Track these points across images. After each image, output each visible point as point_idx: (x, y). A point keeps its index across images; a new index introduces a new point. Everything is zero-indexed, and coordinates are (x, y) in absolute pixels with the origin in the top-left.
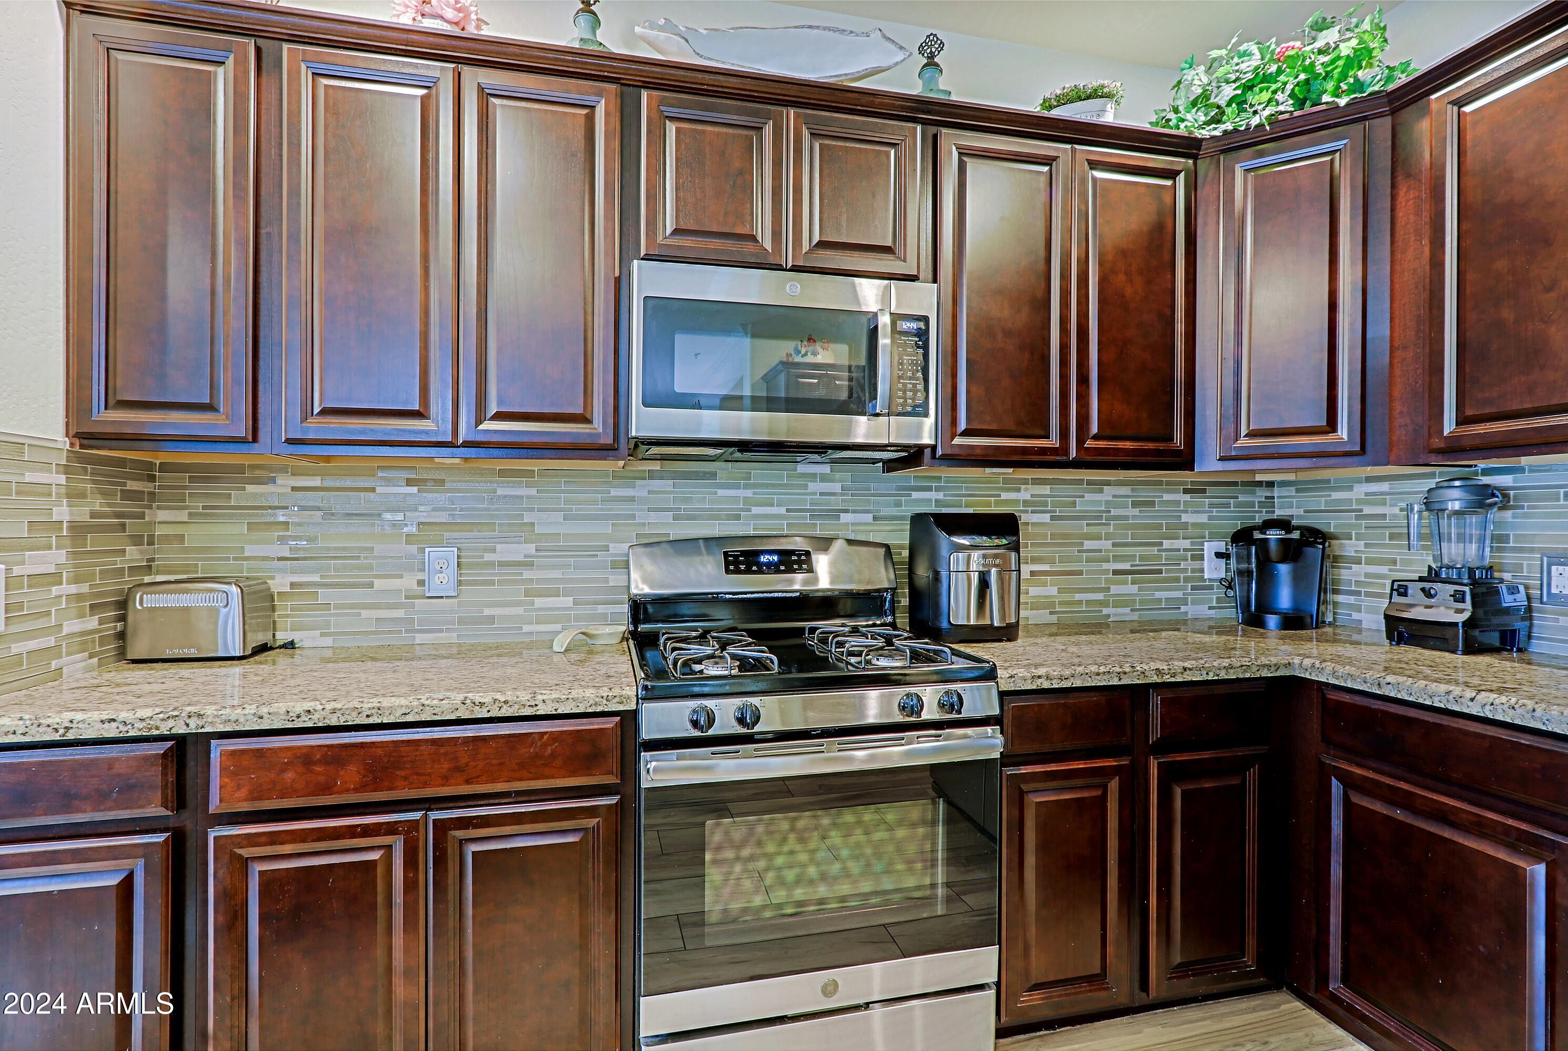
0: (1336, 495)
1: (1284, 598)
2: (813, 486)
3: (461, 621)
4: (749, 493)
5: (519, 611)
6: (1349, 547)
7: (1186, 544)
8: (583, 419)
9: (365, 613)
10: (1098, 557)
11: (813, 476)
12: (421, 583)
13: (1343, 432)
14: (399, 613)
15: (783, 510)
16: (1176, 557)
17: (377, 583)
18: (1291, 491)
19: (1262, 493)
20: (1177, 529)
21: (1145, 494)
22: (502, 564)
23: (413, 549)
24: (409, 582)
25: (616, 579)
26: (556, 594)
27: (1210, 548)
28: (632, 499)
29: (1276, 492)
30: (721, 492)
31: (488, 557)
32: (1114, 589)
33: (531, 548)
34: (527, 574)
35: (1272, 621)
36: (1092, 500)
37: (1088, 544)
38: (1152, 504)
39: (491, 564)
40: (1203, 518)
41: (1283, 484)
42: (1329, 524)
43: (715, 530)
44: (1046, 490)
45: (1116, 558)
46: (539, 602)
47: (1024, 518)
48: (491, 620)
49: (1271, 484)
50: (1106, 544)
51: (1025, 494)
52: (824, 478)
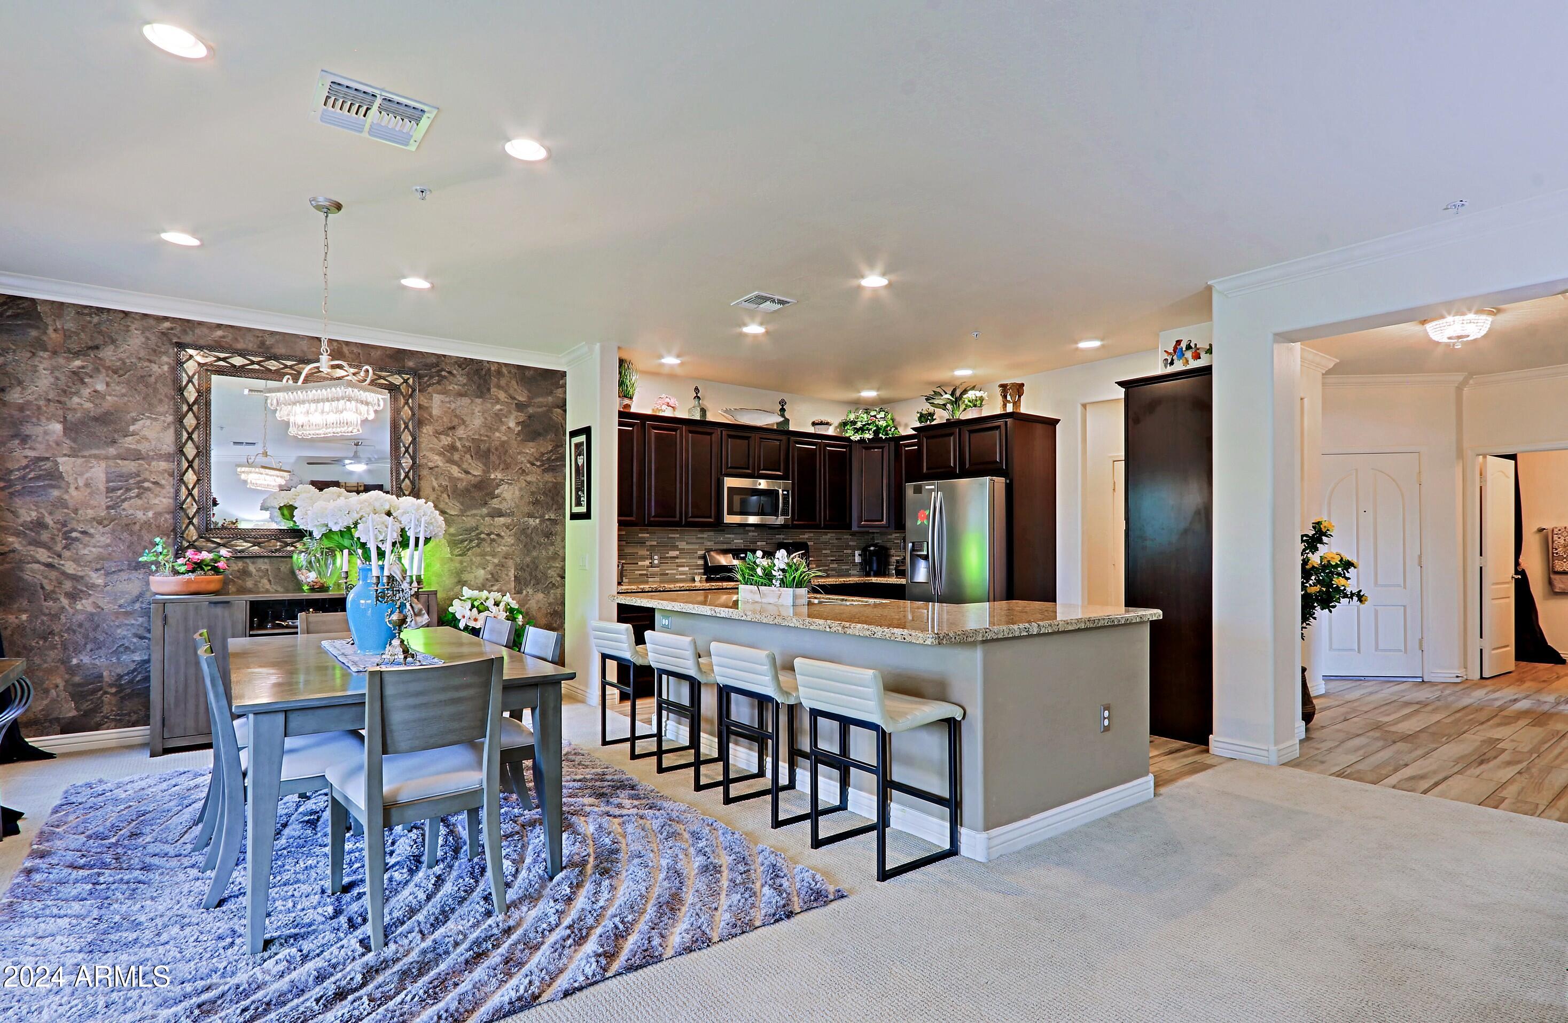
0: (889, 537)
1: (875, 567)
2: (750, 534)
3: (661, 575)
4: (733, 536)
5: (675, 571)
6: (893, 552)
7: (850, 551)
8: (710, 517)
9: (636, 572)
10: (826, 556)
11: (750, 531)
12: (651, 563)
13: (884, 522)
14: (645, 572)
16: (848, 555)
17: (640, 563)
18: (879, 535)
19: (871, 536)
20: (848, 547)
21: (839, 536)
22: (671, 557)
23: (648, 553)
24: (647, 563)
26: (683, 566)
27: (857, 553)
29: (875, 535)
31: (667, 555)
32: (831, 566)
33: (678, 553)
34: (676, 561)
35: (872, 573)
36: (825, 538)
37: (824, 552)
38: (840, 539)
39: (667, 558)
40: (854, 543)
41: (877, 533)
42: (888, 545)
44: (812, 535)
45: (832, 556)
46: (680, 569)
47: (809, 543)
48: (667, 574)
49: (874, 533)
50: (828, 552)
51: (806, 536)
52: (753, 531)
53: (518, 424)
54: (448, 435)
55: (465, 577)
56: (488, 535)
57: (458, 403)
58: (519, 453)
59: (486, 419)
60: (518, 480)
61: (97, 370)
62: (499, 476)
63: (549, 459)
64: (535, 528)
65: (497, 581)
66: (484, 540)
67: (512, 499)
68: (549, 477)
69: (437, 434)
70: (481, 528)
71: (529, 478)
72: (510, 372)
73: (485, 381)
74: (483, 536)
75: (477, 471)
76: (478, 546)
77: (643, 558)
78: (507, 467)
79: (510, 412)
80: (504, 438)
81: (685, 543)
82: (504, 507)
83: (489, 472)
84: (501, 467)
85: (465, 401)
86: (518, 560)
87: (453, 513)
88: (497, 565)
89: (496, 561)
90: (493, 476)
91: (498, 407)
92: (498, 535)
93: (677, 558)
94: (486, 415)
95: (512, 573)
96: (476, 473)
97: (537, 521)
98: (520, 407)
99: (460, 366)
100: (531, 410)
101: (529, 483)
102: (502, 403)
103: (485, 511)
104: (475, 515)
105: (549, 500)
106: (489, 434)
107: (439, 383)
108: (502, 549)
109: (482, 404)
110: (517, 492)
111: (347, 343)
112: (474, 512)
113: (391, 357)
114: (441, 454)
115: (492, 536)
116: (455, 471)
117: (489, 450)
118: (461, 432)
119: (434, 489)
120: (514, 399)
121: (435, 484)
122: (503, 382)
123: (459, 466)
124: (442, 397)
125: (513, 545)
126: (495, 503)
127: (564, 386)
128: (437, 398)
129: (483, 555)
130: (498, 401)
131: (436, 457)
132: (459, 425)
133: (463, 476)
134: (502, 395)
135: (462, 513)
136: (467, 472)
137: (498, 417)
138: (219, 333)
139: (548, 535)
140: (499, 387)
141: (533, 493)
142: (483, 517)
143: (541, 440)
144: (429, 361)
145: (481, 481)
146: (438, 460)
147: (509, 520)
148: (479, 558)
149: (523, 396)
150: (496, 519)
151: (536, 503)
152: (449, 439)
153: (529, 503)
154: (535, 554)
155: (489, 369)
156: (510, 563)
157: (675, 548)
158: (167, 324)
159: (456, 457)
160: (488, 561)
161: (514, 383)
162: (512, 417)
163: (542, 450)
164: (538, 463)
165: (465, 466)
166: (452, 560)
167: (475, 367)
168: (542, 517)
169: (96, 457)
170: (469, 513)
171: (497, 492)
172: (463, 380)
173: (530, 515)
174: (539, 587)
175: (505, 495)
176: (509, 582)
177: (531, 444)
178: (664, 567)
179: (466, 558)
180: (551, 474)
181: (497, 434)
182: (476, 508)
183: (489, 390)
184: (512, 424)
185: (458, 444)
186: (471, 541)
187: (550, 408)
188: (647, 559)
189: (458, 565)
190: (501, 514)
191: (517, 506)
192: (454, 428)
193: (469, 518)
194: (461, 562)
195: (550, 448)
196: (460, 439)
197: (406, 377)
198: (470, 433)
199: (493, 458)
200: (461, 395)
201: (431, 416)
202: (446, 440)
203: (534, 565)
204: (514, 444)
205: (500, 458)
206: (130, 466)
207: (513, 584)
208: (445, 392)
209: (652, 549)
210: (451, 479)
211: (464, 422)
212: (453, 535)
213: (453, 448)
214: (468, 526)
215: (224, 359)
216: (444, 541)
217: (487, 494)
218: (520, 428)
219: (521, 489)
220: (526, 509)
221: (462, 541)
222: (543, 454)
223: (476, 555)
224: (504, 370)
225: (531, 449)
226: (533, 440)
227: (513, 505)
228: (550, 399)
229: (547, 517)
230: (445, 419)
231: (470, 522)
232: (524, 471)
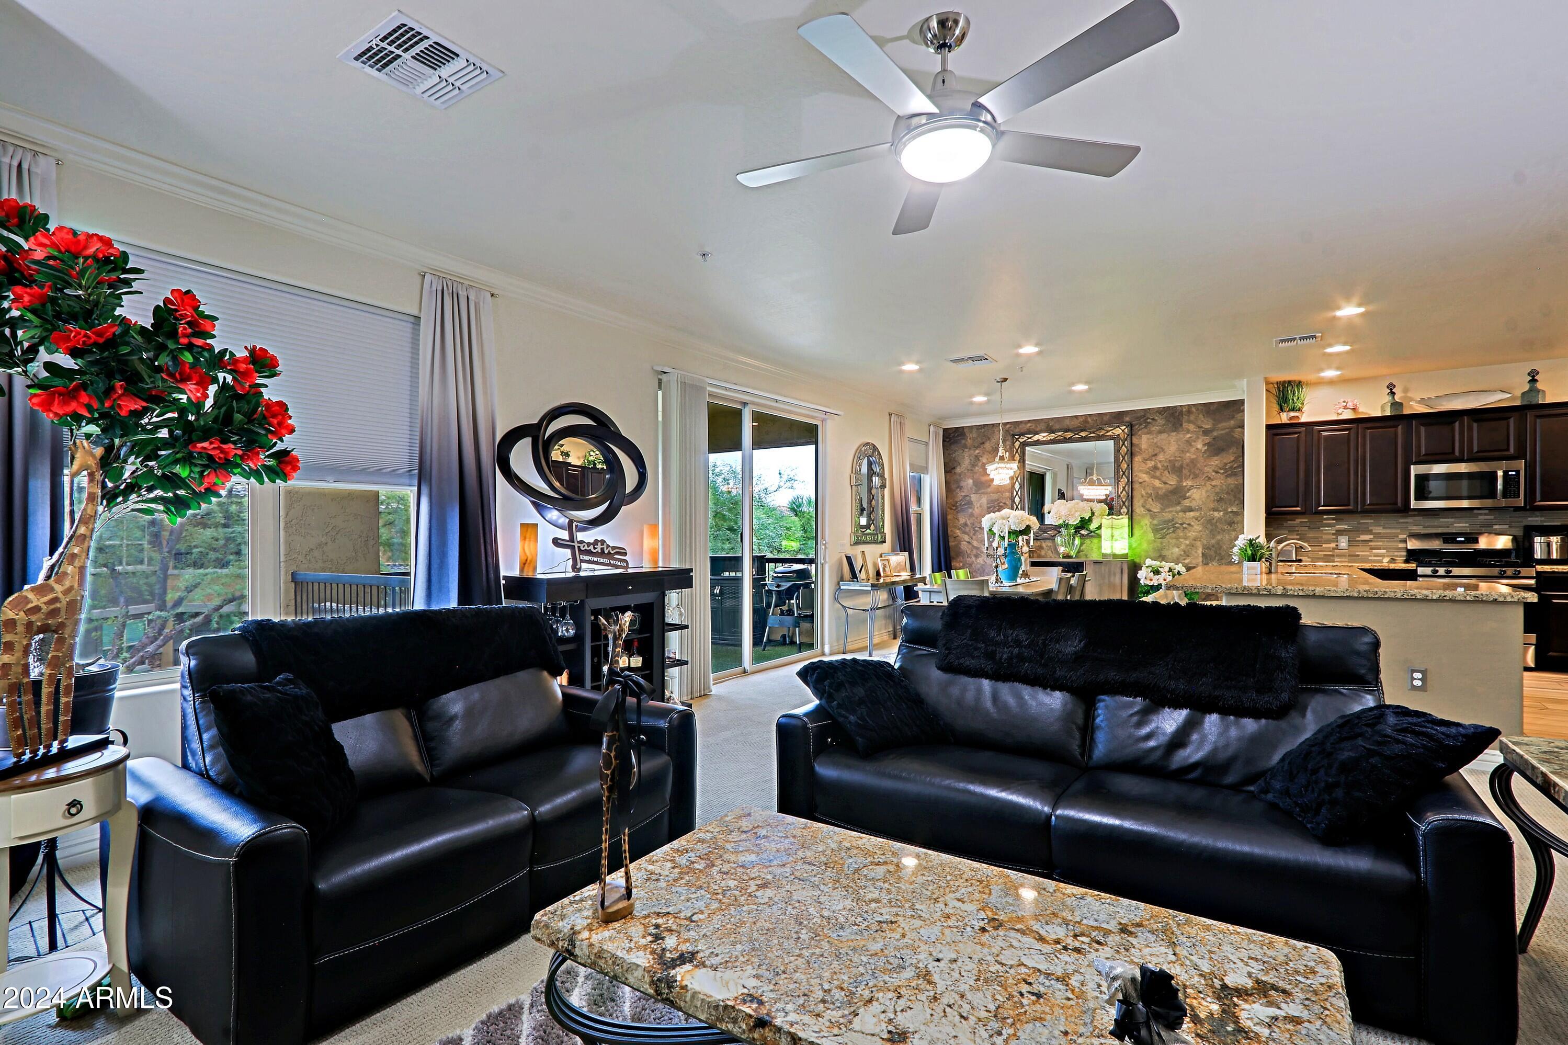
2: (1480, 517)
4: (1453, 520)
5: (1368, 553)
8: (1395, 504)
9: (1320, 553)
12: (1337, 545)
14: (1331, 553)
15: (1467, 525)
17: (1324, 545)
22: (1362, 540)
23: (1334, 537)
24: (1333, 545)
25: (1402, 545)
26: (1380, 549)
28: (1407, 523)
30: (1441, 520)
31: (1358, 538)
33: (1372, 537)
34: (1370, 544)
39: (1358, 541)
43: (1440, 531)
46: (1374, 551)
48: (1358, 555)
53: (1204, 445)
54: (1152, 460)
55: (1165, 553)
56: (1182, 524)
57: (1159, 438)
58: (1205, 466)
59: (1179, 445)
60: (1205, 485)
61: (984, 453)
62: (1190, 483)
63: (1231, 467)
64: (1219, 519)
65: (1188, 556)
66: (1178, 528)
67: (1200, 499)
68: (1231, 481)
69: (1145, 460)
70: (1176, 520)
71: (1214, 483)
72: (1198, 410)
73: (1179, 419)
74: (1177, 525)
75: (1173, 481)
76: (1174, 532)
77: (1329, 542)
78: (1196, 476)
79: (1198, 438)
80: (1194, 457)
81: (1381, 528)
82: (1193, 504)
83: (1182, 481)
84: (1191, 477)
85: (1164, 436)
86: (1205, 542)
87: (1155, 511)
88: (1188, 545)
89: (1187, 542)
90: (1184, 484)
91: (1189, 436)
92: (1189, 524)
93: (1370, 541)
94: (1179, 443)
95: (1200, 551)
96: (1172, 483)
97: (1221, 513)
98: (1206, 432)
99: (1160, 414)
100: (1215, 434)
101: (1214, 486)
102: (1193, 432)
103: (1178, 508)
104: (1171, 511)
105: (1231, 497)
106: (1181, 455)
107: (1145, 427)
108: (1192, 534)
109: (1176, 435)
110: (1204, 493)
111: (1090, 415)
112: (1170, 509)
113: (1115, 417)
114: (1147, 473)
115: (1184, 525)
116: (1157, 483)
117: (1182, 467)
118: (1161, 457)
119: (1142, 496)
120: (1202, 427)
121: (1143, 492)
122: (1192, 418)
123: (1160, 479)
124: (1148, 436)
125: (1201, 531)
126: (1186, 503)
127: (1243, 411)
128: (1145, 438)
129: (1177, 538)
130: (1188, 431)
131: (1144, 475)
132: (1160, 452)
133: (1162, 486)
134: (1192, 427)
135: (1162, 510)
136: (1165, 483)
137: (1189, 442)
138: (1029, 425)
139: (1231, 523)
140: (1189, 422)
141: (1217, 494)
142: (1177, 512)
143: (1224, 454)
144: (1139, 415)
145: (1175, 489)
146: (1145, 477)
147: (1197, 514)
148: (1174, 540)
149: (1208, 424)
150: (1187, 513)
151: (1220, 500)
152: (1153, 463)
153: (1214, 501)
154: (1219, 537)
155: (1182, 411)
156: (1198, 544)
157: (1370, 532)
158: (1008, 426)
159: (1158, 474)
160: (1181, 542)
161: (1201, 416)
162: (1200, 441)
163: (1225, 461)
164: (1222, 471)
165: (1164, 479)
166: (1155, 541)
167: (1171, 412)
168: (1225, 510)
169: (983, 493)
170: (1167, 510)
171: (1187, 495)
172: (1162, 422)
173: (1215, 510)
174: (1223, 561)
175: (1195, 496)
176: (1197, 557)
177: (1216, 458)
178: (1352, 549)
179: (1165, 541)
180: (1233, 478)
181: (1188, 455)
182: (1172, 507)
183: (1181, 425)
184: (1200, 446)
185: (1159, 465)
186: (1169, 529)
187: (1232, 429)
188: (1333, 542)
189: (1159, 545)
190: (1191, 510)
191: (1204, 503)
192: (1156, 455)
193: (1167, 514)
194: (1162, 543)
195: (1232, 459)
196: (1160, 462)
197: (1123, 428)
198: (1168, 457)
199: (1185, 472)
200: (1160, 432)
201: (1141, 449)
202: (1150, 464)
203: (1218, 545)
204: (1201, 460)
205: (1190, 471)
206: (995, 496)
207: (1201, 559)
208: (1149, 433)
209: (1340, 533)
210: (1154, 488)
211: (1163, 450)
212: (1156, 525)
213: (1155, 468)
214: (1166, 518)
215: (1029, 438)
216: (1149, 529)
217: (1180, 497)
218: (1206, 448)
219: (1207, 491)
220: (1212, 506)
221: (1162, 529)
222: (1226, 464)
223: (1172, 538)
224: (1194, 409)
225: (1216, 462)
226: (1217, 454)
227: (1201, 503)
228: (1232, 422)
229: (1230, 510)
230: (1150, 450)
231: (1168, 516)
232: (1209, 478)
